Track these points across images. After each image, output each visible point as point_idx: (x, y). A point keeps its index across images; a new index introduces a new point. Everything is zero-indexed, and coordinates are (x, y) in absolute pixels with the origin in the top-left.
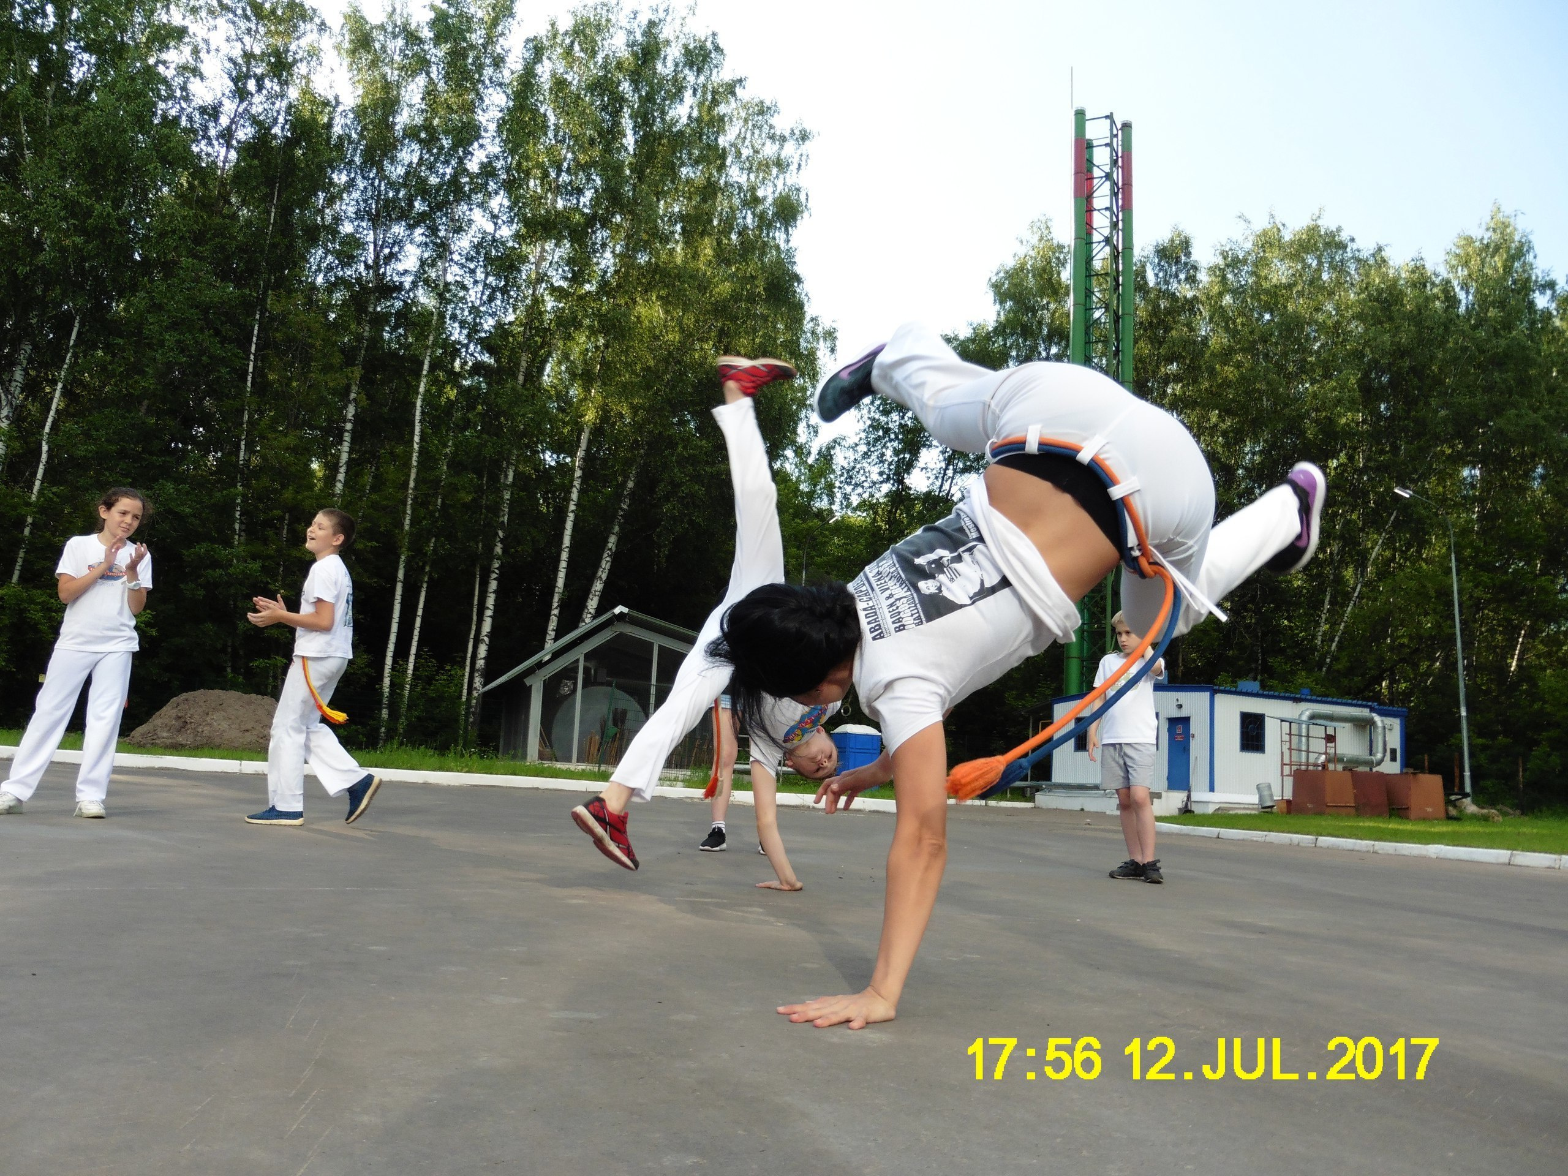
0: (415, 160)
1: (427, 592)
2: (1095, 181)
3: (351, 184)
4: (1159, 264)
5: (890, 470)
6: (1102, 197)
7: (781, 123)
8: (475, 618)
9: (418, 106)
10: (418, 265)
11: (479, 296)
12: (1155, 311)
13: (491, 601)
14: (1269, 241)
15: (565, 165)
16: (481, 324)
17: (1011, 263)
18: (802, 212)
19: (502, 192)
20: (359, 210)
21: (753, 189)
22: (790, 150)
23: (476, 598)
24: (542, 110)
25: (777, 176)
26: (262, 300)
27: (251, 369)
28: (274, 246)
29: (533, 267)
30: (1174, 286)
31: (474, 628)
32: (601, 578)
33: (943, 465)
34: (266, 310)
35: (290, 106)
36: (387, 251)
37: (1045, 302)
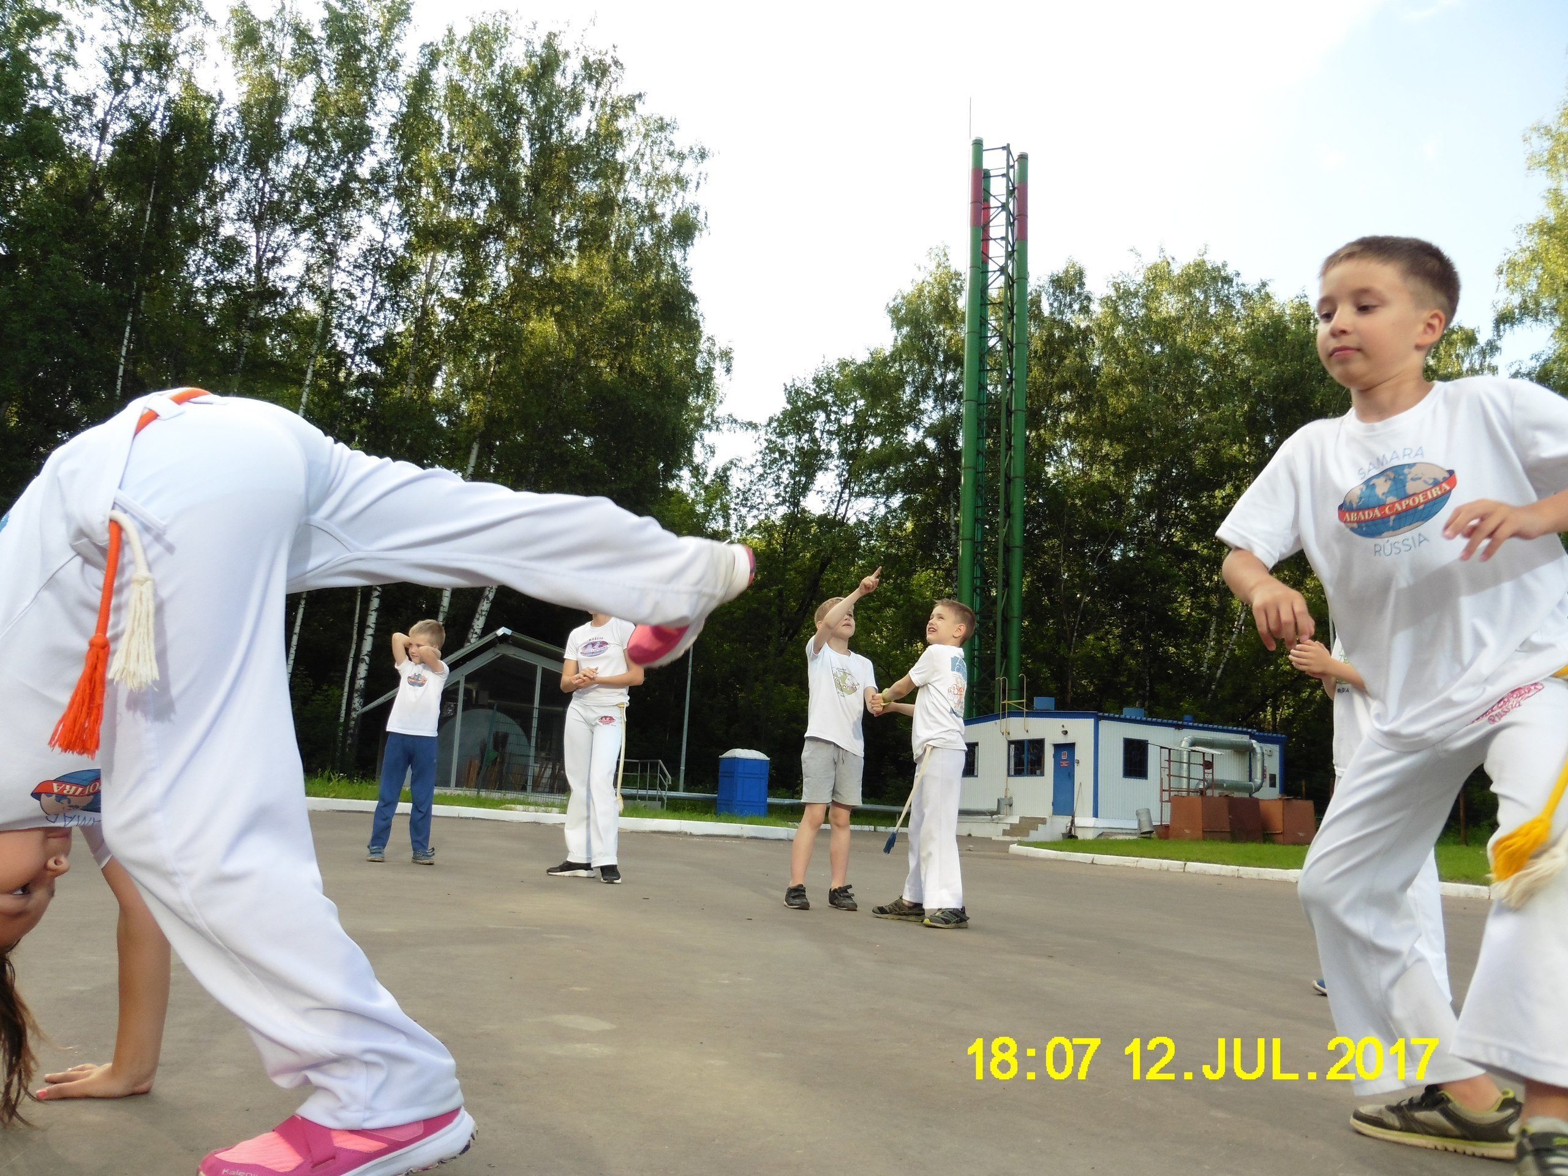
0: (302, 162)
1: (305, 609)
2: (992, 211)
3: (233, 184)
4: (1054, 294)
5: (786, 492)
6: (998, 226)
7: (681, 141)
8: (355, 637)
9: (308, 108)
10: (302, 272)
11: (366, 305)
12: (1049, 341)
13: (372, 619)
14: (1158, 275)
15: (459, 175)
16: (369, 334)
17: (909, 289)
18: (701, 230)
19: (392, 199)
20: (241, 211)
21: (651, 206)
22: (689, 168)
23: (357, 616)
24: (436, 118)
25: (676, 194)
26: (134, 302)
27: (121, 373)
28: (149, 245)
29: (424, 278)
30: (1068, 316)
31: (354, 646)
32: (487, 598)
33: (839, 488)
34: (140, 312)
35: (170, 101)
36: (270, 255)
37: (941, 327)
